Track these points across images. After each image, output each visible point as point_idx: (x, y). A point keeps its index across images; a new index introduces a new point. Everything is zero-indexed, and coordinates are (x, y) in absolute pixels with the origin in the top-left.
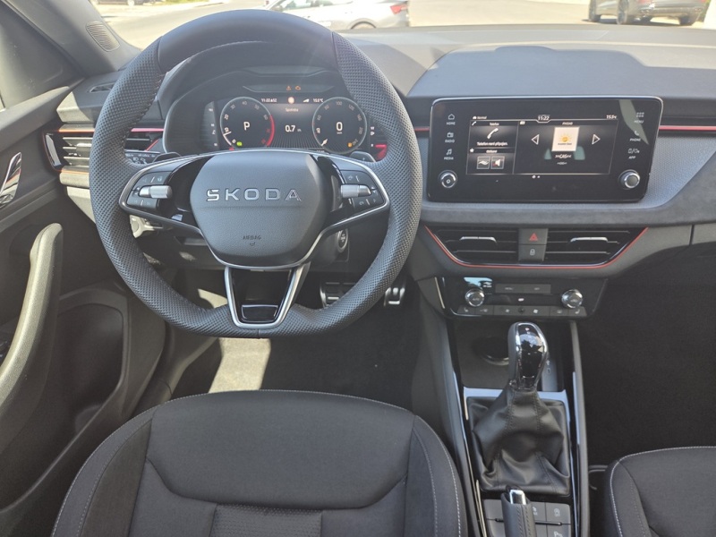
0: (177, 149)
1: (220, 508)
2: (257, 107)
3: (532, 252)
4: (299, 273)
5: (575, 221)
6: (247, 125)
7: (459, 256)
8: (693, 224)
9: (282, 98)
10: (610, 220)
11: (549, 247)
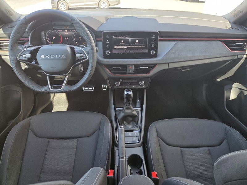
0: (33, 44)
1: (50, 140)
2: (56, 33)
3: (130, 71)
4: (67, 77)
5: (139, 63)
6: (54, 38)
7: (112, 72)
8: (168, 63)
9: (64, 30)
10: (148, 63)
11: (134, 70)
